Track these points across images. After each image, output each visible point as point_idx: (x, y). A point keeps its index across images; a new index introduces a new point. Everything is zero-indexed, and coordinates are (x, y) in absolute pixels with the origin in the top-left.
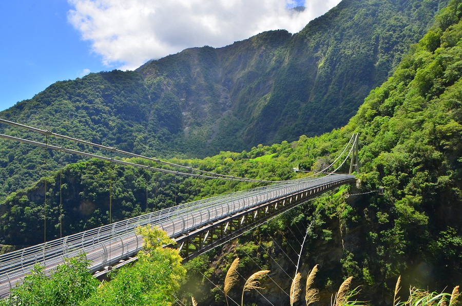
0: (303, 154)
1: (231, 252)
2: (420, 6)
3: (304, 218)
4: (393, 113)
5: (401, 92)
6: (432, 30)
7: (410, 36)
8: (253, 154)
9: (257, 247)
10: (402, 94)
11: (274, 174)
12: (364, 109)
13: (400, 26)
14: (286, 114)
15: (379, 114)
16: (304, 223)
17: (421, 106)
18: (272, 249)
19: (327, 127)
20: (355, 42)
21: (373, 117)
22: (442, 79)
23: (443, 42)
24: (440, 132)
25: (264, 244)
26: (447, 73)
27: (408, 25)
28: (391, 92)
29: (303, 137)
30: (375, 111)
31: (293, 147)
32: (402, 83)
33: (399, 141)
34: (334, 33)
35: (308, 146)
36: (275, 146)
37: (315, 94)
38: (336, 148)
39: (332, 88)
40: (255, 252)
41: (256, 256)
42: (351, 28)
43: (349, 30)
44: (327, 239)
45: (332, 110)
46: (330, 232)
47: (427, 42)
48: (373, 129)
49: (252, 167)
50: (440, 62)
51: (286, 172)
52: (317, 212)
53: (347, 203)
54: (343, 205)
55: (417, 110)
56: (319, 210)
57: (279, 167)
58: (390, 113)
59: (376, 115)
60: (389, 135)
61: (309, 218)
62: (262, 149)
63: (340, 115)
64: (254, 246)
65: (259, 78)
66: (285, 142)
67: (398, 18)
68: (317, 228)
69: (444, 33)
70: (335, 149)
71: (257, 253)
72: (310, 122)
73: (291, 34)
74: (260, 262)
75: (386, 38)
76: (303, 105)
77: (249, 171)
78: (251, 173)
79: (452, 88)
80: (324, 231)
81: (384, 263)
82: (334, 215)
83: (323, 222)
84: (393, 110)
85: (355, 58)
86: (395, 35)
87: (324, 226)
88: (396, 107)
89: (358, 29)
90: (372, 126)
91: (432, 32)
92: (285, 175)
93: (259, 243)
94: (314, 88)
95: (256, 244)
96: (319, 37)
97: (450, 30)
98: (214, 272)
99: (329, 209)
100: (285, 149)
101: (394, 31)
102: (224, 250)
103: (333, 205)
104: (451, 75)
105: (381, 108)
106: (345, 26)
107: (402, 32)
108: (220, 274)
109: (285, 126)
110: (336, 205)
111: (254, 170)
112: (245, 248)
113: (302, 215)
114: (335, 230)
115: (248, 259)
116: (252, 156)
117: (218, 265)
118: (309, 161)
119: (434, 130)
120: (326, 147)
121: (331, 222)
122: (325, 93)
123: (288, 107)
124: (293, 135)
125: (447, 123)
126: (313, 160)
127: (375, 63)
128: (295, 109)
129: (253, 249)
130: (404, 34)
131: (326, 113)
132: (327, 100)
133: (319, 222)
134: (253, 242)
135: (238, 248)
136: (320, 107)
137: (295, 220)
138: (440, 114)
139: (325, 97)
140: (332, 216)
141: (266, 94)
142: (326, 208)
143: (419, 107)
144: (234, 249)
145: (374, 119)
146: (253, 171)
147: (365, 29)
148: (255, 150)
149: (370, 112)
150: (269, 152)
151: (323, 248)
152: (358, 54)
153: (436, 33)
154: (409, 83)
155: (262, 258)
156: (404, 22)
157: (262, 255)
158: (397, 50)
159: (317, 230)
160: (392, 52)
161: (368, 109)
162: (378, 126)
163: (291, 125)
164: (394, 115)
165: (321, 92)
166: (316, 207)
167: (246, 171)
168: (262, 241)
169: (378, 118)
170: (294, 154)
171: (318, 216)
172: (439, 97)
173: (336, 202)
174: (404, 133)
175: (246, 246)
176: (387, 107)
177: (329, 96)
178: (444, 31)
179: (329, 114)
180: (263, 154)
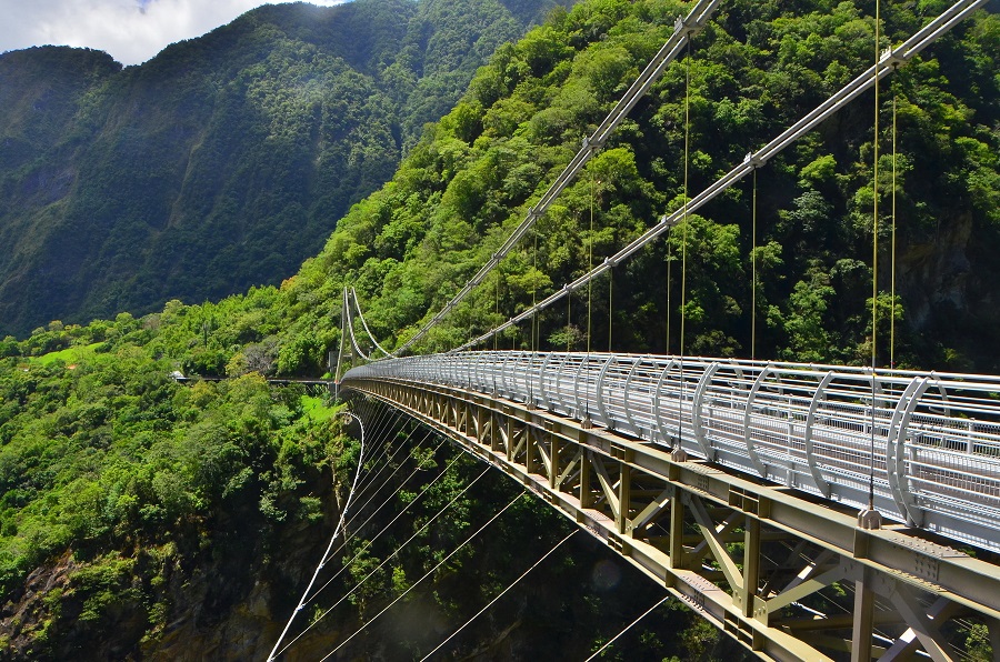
0: (182, 342)
1: (54, 587)
2: (394, 61)
3: (253, 477)
4: (403, 253)
5: (414, 213)
6: (468, 104)
7: (378, 115)
8: (36, 345)
9: (131, 562)
10: (419, 216)
11: (121, 389)
12: (340, 242)
13: (359, 92)
14: (111, 253)
15: (373, 253)
16: (254, 489)
17: (467, 240)
18: (174, 562)
19: (215, 286)
20: (273, 109)
21: (361, 259)
22: (502, 192)
23: (488, 127)
24: (515, 288)
25: (152, 552)
26: (509, 181)
27: (374, 93)
28: (395, 212)
29: (173, 305)
30: (364, 248)
31: (149, 328)
32: (416, 195)
33: (432, 307)
34: (226, 81)
35: (190, 324)
36: (97, 324)
37: (184, 210)
38: (275, 324)
39: (224, 201)
40: (126, 575)
41: (130, 586)
42: (262, 78)
43: (258, 81)
44: (313, 516)
45: (224, 250)
46: (317, 501)
47: (456, 124)
48: (365, 284)
49: (45, 376)
50: (495, 161)
51: (156, 383)
52: (283, 462)
53: (348, 435)
54: (338, 440)
55: (460, 248)
56: (287, 456)
57: (132, 371)
58: (397, 251)
59: (366, 256)
60: (406, 296)
61: (265, 476)
62: (63, 333)
63: (243, 260)
64: (121, 563)
65: (37, 160)
66: (126, 315)
67: (355, 77)
68: (284, 496)
69: (489, 111)
70: (273, 326)
71: (132, 578)
72: (175, 273)
73: (119, 65)
74: (143, 599)
75: (335, 111)
76: (156, 235)
77: (42, 385)
78: (48, 389)
79: (523, 209)
80: (304, 500)
81: (431, 551)
82: (323, 462)
83: (299, 482)
84: (402, 246)
85: (273, 141)
86: (353, 108)
87: (302, 491)
88: (410, 241)
89: (278, 82)
90: (363, 278)
91: (467, 107)
92: (154, 388)
93: (137, 550)
94: (181, 196)
95: (127, 555)
96: (192, 85)
97: (499, 107)
98: (8, 648)
99: (309, 451)
100: (126, 332)
101: (350, 100)
102: (33, 583)
103: (316, 442)
104: (516, 186)
105: (379, 241)
106: (252, 72)
107: (363, 104)
108: (25, 649)
109: (111, 280)
110: (322, 441)
111: (55, 382)
112: (95, 570)
113: (248, 471)
114: (326, 495)
115: (107, 595)
116: (35, 350)
117: (18, 629)
118: (210, 353)
119: (503, 283)
120: (252, 323)
121: (316, 480)
122: (207, 212)
123: (118, 237)
124: (132, 302)
125: (524, 273)
126: (222, 351)
127: (315, 159)
128: (135, 242)
129: (122, 570)
130: (367, 109)
131: (212, 256)
132: (212, 226)
133: (289, 482)
134: (118, 553)
135: (75, 574)
136: (196, 241)
137: (232, 484)
138: (512, 255)
139: (209, 220)
140: (319, 464)
141: (55, 200)
142: (303, 449)
143: (463, 242)
144: (64, 577)
145: (366, 264)
146: (52, 383)
147: (293, 86)
148: (39, 334)
149: (355, 249)
150: (81, 340)
151: (300, 540)
152: (280, 134)
153: (473, 108)
154: (428, 196)
155: (146, 585)
156: (367, 85)
157: (147, 581)
158: (355, 139)
159: (284, 501)
160: (346, 141)
161: (349, 242)
162: (376, 277)
163: (126, 278)
164: (406, 256)
165: (198, 208)
166: (278, 450)
167: (32, 387)
168: (142, 545)
169: (373, 262)
170: (159, 344)
171: (287, 469)
172: (501, 226)
173: (321, 434)
174: (441, 291)
175: (97, 564)
176: (389, 240)
177: (216, 218)
178: (490, 106)
179: (217, 257)
180: (64, 344)
